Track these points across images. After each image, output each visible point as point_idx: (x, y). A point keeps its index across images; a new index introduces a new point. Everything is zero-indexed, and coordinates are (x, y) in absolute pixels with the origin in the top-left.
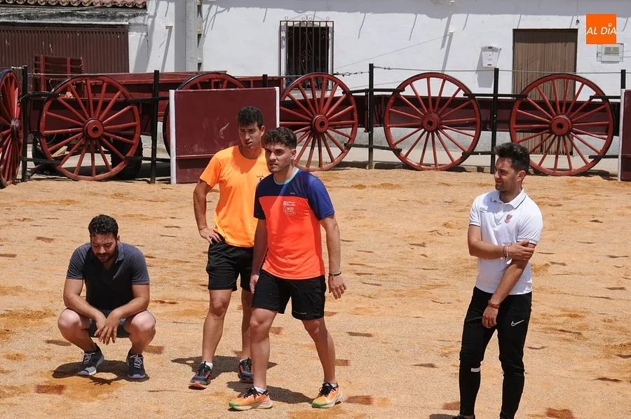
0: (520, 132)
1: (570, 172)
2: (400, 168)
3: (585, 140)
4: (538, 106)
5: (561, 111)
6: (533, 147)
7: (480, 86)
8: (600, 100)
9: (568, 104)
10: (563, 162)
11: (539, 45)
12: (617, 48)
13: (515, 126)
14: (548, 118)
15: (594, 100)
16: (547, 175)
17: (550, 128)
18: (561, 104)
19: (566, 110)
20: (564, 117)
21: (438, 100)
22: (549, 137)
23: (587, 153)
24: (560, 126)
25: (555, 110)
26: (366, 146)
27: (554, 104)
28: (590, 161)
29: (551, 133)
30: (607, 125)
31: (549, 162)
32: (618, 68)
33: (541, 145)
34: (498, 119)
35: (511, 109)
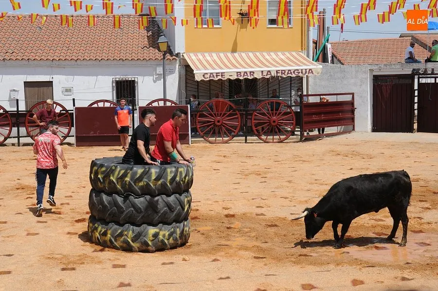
0: (30, 127)
7: (10, 107)
8: (65, 112)
11: (37, 89)
12: (71, 89)
13: (28, 125)
15: (62, 112)
23: (61, 135)
30: (69, 123)
32: (71, 98)
34: (20, 121)
35: (25, 117)
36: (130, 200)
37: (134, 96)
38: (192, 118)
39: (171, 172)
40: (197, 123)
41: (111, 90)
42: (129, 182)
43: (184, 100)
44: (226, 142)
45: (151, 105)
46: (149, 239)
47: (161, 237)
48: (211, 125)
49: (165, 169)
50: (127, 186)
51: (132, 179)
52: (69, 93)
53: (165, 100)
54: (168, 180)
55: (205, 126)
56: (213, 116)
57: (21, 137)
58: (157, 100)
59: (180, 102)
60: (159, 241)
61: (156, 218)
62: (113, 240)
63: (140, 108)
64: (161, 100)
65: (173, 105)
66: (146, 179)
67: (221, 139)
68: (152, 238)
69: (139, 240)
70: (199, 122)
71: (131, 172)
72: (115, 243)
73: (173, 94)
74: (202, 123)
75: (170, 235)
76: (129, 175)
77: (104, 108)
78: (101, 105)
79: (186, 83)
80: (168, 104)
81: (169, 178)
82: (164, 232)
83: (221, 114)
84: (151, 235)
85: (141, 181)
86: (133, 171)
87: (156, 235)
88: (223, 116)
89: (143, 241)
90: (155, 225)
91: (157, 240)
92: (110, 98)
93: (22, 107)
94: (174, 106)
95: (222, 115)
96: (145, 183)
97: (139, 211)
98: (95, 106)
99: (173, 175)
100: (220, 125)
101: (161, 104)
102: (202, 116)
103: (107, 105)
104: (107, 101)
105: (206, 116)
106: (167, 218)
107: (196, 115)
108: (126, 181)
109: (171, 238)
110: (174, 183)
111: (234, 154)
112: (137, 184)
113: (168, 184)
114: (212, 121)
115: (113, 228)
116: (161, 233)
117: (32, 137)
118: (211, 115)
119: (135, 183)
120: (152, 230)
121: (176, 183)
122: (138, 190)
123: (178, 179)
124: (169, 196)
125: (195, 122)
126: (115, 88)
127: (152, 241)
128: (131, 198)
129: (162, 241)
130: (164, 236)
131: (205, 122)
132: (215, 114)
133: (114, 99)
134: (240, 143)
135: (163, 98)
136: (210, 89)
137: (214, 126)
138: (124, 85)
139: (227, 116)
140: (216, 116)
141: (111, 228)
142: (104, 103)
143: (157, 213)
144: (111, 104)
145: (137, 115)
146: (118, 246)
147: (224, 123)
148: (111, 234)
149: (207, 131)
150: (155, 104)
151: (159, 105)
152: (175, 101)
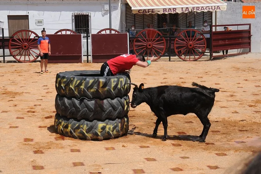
0: (13, 49)
1: (29, 61)
3: (34, 51)
4: (18, 41)
5: (25, 42)
6: (17, 54)
8: (37, 38)
9: (27, 39)
10: (27, 58)
11: (17, 21)
12: (42, 21)
13: (10, 47)
14: (21, 44)
15: (35, 38)
16: (22, 63)
17: (22, 47)
18: (25, 39)
19: (27, 42)
22: (22, 50)
23: (35, 55)
24: (25, 46)
25: (23, 42)
27: (23, 40)
28: (36, 57)
29: (23, 49)
31: (22, 58)
32: (42, 28)
33: (20, 53)
34: (5, 45)
35: (9, 41)
36: (85, 102)
37: (88, 26)
39: (114, 81)
41: (71, 22)
42: (84, 89)
43: (124, 29)
44: (156, 61)
45: (100, 33)
46: (99, 131)
47: (107, 129)
48: (144, 48)
49: (110, 79)
50: (82, 92)
51: (85, 87)
52: (41, 24)
53: (110, 29)
54: (112, 88)
55: (140, 48)
56: (145, 41)
57: (6, 56)
58: (105, 30)
59: (122, 31)
60: (106, 132)
61: (104, 115)
62: (73, 132)
63: (92, 35)
64: (107, 29)
65: (116, 33)
66: (96, 86)
68: (101, 130)
69: (92, 131)
70: (135, 46)
71: (85, 82)
72: (74, 134)
73: (116, 25)
74: (137, 47)
75: (114, 128)
76: (83, 84)
77: (66, 35)
78: (64, 33)
79: (126, 17)
80: (113, 32)
81: (113, 86)
82: (110, 126)
83: (151, 40)
84: (100, 128)
85: (92, 88)
87: (103, 128)
88: (153, 41)
89: (94, 132)
90: (103, 121)
91: (104, 131)
92: (70, 28)
93: (7, 34)
94: (117, 34)
96: (95, 90)
97: (91, 110)
98: (60, 33)
99: (115, 83)
100: (151, 48)
101: (108, 32)
102: (138, 41)
103: (68, 33)
104: (68, 30)
106: (112, 115)
107: (133, 40)
108: (81, 89)
109: (115, 130)
110: (117, 89)
111: (161, 69)
112: (89, 90)
113: (112, 90)
114: (145, 45)
115: (72, 123)
116: (108, 127)
117: (14, 56)
118: (144, 40)
120: (101, 125)
121: (118, 89)
122: (90, 95)
123: (119, 86)
124: (113, 99)
125: (133, 46)
126: (74, 21)
127: (101, 132)
128: (85, 101)
129: (108, 133)
130: (109, 129)
131: (139, 46)
132: (147, 40)
133: (74, 28)
134: (166, 61)
135: (109, 28)
136: (143, 21)
137: (146, 49)
138: (80, 18)
139: (156, 41)
140: (148, 41)
141: (71, 123)
142: (66, 31)
143: (104, 111)
144: (71, 32)
145: (90, 41)
146: (76, 136)
147: (153, 46)
148: (71, 127)
149: (141, 53)
150: (103, 33)
151: (106, 33)
152: (118, 30)
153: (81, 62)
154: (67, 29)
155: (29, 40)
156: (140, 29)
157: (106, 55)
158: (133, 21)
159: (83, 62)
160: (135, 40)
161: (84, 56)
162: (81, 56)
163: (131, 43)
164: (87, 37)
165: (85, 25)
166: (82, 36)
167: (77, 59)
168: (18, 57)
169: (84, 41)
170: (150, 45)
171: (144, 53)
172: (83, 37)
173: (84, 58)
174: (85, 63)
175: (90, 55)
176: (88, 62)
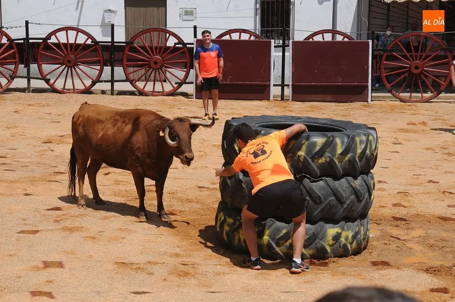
0: (130, 67)
1: (163, 94)
2: (50, 92)
3: (173, 73)
4: (141, 50)
5: (156, 53)
6: (140, 76)
7: (103, 36)
8: (181, 46)
9: (161, 48)
10: (158, 87)
12: (192, 11)
13: (126, 63)
14: (148, 58)
15: (177, 46)
16: (148, 96)
17: (149, 64)
18: (156, 48)
19: (159, 52)
20: (158, 57)
21: (74, 46)
22: (149, 70)
23: (174, 80)
24: (156, 63)
25: (152, 52)
26: (25, 77)
27: (151, 48)
28: (176, 86)
29: (150, 67)
30: (186, 62)
31: (149, 87)
32: (192, 24)
33: (145, 74)
34: (115, 58)
35: (123, 51)
36: (305, 185)
37: (288, 25)
38: (374, 61)
39: (361, 142)
40: (383, 70)
41: (253, 14)
42: (305, 158)
43: (365, 32)
44: (428, 101)
45: (311, 40)
46: (327, 243)
47: (343, 240)
48: (404, 73)
50: (301, 164)
51: (307, 153)
52: (190, 18)
53: (334, 32)
54: (358, 155)
55: (394, 74)
56: (408, 59)
57: (117, 81)
58: (322, 32)
59: (359, 35)
60: (340, 246)
61: (341, 212)
62: (274, 245)
63: (295, 43)
64: (327, 31)
65: (346, 40)
66: (329, 152)
67: (420, 95)
68: (331, 242)
69: (314, 244)
70: (385, 69)
71: (307, 143)
72: (277, 249)
73: (347, 23)
74: (388, 71)
75: (354, 237)
76: (304, 147)
77: (240, 42)
78: (235, 36)
79: (370, 5)
80: (339, 38)
81: (359, 151)
82: (347, 233)
83: (421, 56)
84: (330, 238)
85: (322, 156)
86: (309, 141)
87: (337, 238)
88: (424, 60)
89: (319, 246)
90: (334, 222)
91: (337, 244)
92: (250, 26)
93: (120, 36)
94: (347, 42)
95: (422, 58)
96: (328, 160)
97: (318, 201)
98: (227, 37)
99: (363, 146)
100: (419, 74)
101: (328, 37)
102: (391, 58)
103: (245, 37)
104: (245, 31)
105: (397, 59)
106: (353, 211)
107: (381, 56)
108: (299, 157)
109: (355, 242)
110: (364, 159)
111: (436, 119)
112: (316, 161)
113: (357, 160)
114: (406, 67)
115: (273, 227)
116: (344, 234)
117: (132, 83)
118: (405, 57)
119: (313, 158)
120: (332, 231)
121: (366, 159)
122: (316, 169)
123: (368, 152)
125: (380, 68)
126: (259, 12)
127: (331, 246)
128: (306, 181)
129: (345, 246)
130: (347, 239)
131: (393, 69)
132: (412, 56)
133: (257, 28)
134: (450, 102)
135: (331, 28)
136: (407, 16)
137: (409, 75)
138: (273, 7)
139: (430, 60)
140: (413, 60)
141: (270, 227)
142: (240, 33)
143: (342, 203)
144: (251, 36)
145: (289, 54)
146: (280, 253)
147: (425, 71)
148: (269, 236)
149: (397, 83)
150: (319, 38)
151: (324, 39)
152: (349, 34)
153: (268, 99)
154: (243, 30)
155: (163, 49)
156: (398, 32)
157: (321, 86)
158: (385, 15)
159: (271, 98)
160: (385, 55)
161: (274, 85)
162: (269, 85)
163: (377, 62)
164: (284, 47)
165: (282, 22)
166: (273, 45)
167: (260, 92)
168: (140, 85)
169: (276, 55)
170: (417, 68)
171: (404, 85)
172: (275, 47)
173: (275, 91)
174: (277, 100)
175: (288, 85)
176: (282, 99)
